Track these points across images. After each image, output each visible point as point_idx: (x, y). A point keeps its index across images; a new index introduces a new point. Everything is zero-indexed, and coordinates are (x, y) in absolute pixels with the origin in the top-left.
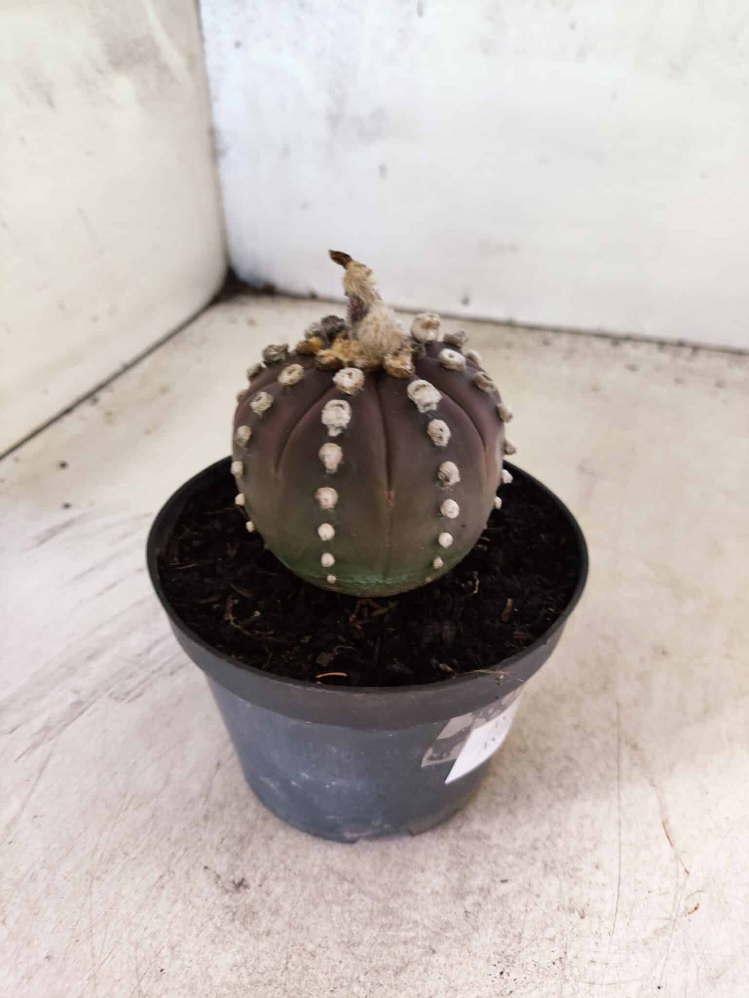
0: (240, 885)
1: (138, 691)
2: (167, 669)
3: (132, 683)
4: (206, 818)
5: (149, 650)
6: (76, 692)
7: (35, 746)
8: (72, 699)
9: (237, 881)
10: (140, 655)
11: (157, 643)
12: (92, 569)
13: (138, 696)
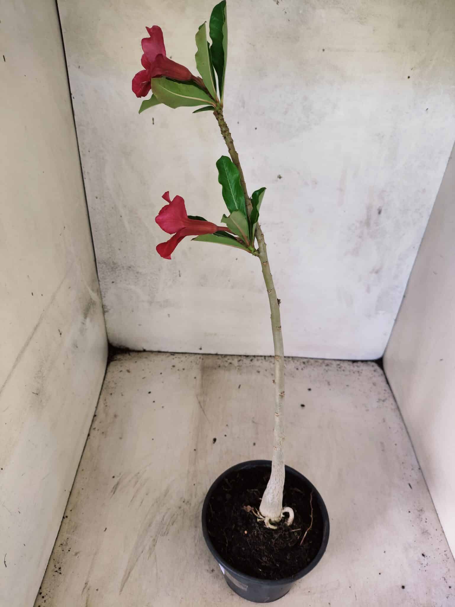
0: (213, 571)
1: (167, 532)
2: (171, 524)
3: (164, 530)
4: (199, 558)
5: (163, 519)
6: (151, 537)
7: (150, 554)
8: (152, 539)
9: (212, 570)
10: (161, 521)
11: (164, 516)
12: (133, 497)
13: (168, 533)
